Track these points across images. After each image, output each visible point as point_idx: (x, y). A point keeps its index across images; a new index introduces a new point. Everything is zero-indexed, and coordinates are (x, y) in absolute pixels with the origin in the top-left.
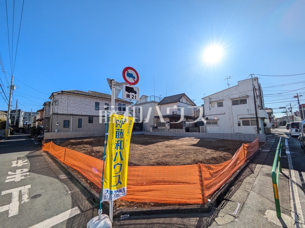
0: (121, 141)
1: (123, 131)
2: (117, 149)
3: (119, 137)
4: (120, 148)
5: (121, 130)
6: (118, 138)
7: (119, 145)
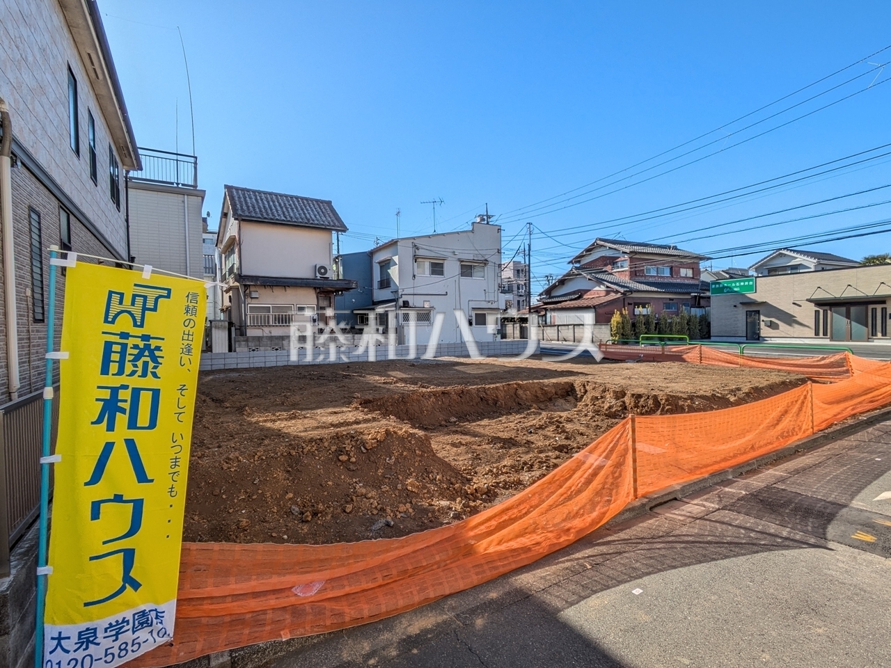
0: (136, 393)
1: (153, 343)
2: (111, 427)
3: (129, 368)
4: (132, 424)
5: (146, 338)
6: (121, 372)
7: (123, 411)
